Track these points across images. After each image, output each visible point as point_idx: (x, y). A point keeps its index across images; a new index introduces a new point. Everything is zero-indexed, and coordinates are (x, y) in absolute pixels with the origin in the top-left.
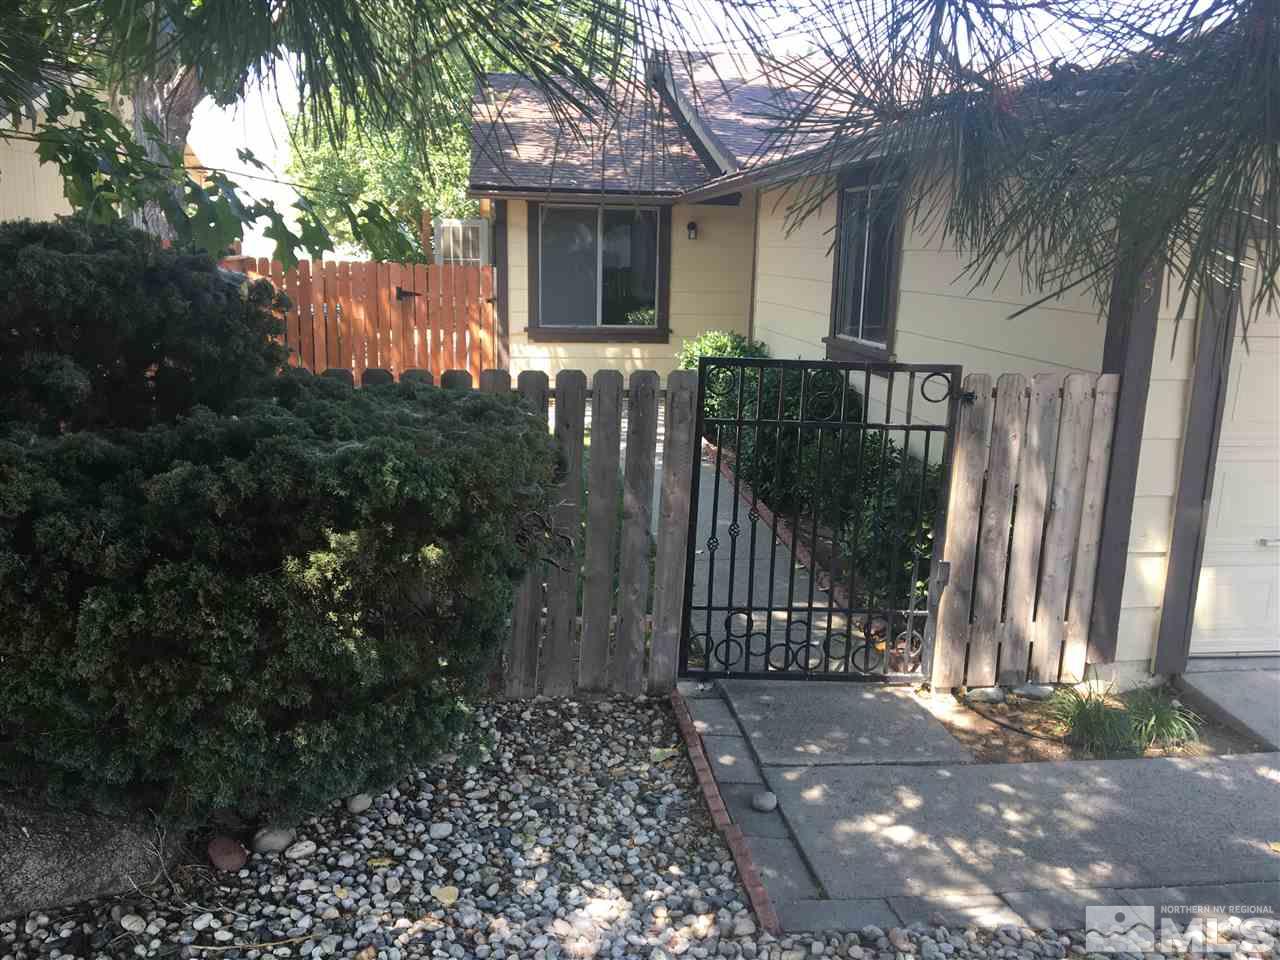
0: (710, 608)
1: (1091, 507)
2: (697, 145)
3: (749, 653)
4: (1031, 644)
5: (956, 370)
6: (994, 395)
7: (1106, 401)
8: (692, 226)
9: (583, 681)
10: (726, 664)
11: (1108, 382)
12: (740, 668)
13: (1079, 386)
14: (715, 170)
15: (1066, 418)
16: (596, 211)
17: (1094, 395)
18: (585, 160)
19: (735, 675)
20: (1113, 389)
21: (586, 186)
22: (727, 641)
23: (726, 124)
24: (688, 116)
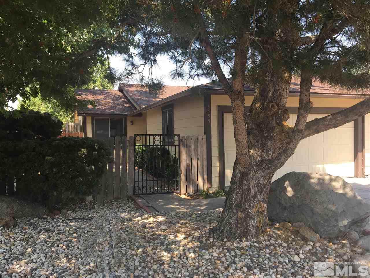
0: (139, 181)
1: (205, 158)
2: (132, 104)
3: (147, 190)
4: (198, 185)
5: (179, 135)
6: (186, 139)
7: (205, 140)
8: (132, 122)
9: (115, 196)
10: (143, 192)
11: (205, 137)
12: (145, 193)
13: (200, 138)
14: (136, 109)
15: (199, 143)
16: (108, 119)
17: (203, 139)
18: (105, 108)
19: (144, 194)
20: (206, 138)
21: (107, 113)
22: (142, 188)
23: (138, 99)
24: (129, 98)
